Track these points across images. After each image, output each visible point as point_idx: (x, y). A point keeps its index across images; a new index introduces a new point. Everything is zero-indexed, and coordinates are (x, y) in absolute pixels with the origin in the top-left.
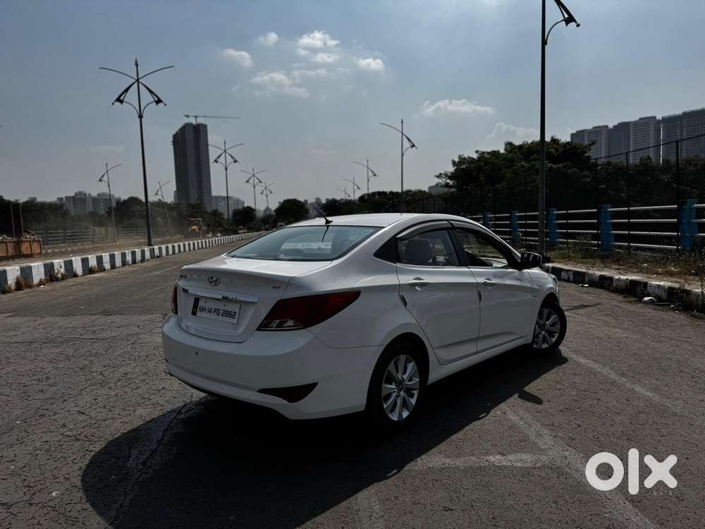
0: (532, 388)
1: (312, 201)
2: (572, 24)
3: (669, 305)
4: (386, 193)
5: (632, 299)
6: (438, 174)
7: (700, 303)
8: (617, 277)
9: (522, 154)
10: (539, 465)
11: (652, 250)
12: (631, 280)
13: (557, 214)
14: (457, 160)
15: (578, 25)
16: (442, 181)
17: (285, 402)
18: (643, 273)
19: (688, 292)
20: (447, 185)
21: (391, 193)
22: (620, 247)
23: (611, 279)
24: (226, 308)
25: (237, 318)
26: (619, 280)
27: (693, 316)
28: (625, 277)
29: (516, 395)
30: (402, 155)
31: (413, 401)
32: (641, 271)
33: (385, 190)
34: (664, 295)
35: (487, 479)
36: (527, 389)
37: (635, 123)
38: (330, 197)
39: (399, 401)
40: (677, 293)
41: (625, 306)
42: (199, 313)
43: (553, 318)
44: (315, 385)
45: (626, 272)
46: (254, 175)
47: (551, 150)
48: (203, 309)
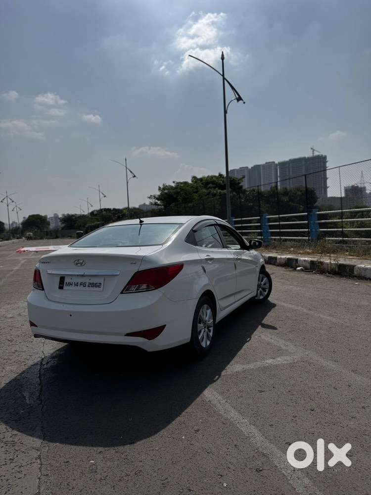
0: (266, 321)
1: (51, 216)
2: (241, 102)
3: (312, 271)
4: (110, 209)
5: (290, 269)
6: (149, 196)
7: (329, 269)
8: (279, 257)
9: (202, 184)
10: (296, 361)
11: (294, 240)
12: (288, 258)
13: (235, 221)
14: (162, 187)
15: (244, 103)
16: (153, 201)
17: (146, 340)
18: (292, 254)
19: (322, 263)
20: (156, 204)
21: (114, 209)
22: (275, 239)
23: (276, 258)
24: (91, 281)
25: (102, 287)
26: (280, 258)
27: (327, 276)
28: (284, 257)
29: (260, 326)
30: (127, 183)
31: (211, 334)
32: (290, 253)
33: (110, 208)
34: (308, 265)
35: (273, 372)
36: (263, 322)
37: (263, 166)
38: (66, 213)
39: (205, 335)
40: (316, 264)
41: (288, 273)
42: (65, 287)
43: (265, 279)
44: (164, 327)
45: (282, 254)
46: (7, 197)
47: (220, 181)
48: (70, 284)
